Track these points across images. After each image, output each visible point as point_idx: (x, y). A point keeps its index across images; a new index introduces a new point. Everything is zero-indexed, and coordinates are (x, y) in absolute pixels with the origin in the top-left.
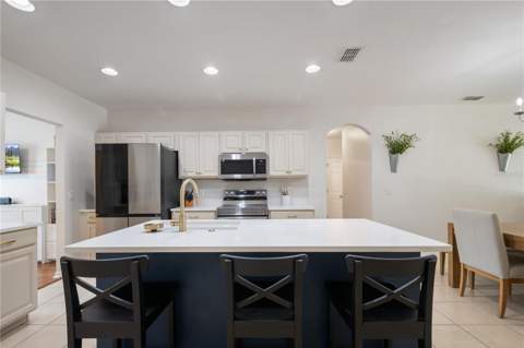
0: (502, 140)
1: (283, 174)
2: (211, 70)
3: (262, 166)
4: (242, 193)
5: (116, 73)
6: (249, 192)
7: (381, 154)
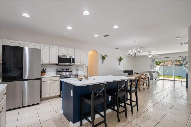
0: (120, 58)
1: (79, 63)
2: (69, 28)
3: (73, 61)
4: (64, 70)
5: (29, 16)
6: (67, 69)
7: (100, 59)
